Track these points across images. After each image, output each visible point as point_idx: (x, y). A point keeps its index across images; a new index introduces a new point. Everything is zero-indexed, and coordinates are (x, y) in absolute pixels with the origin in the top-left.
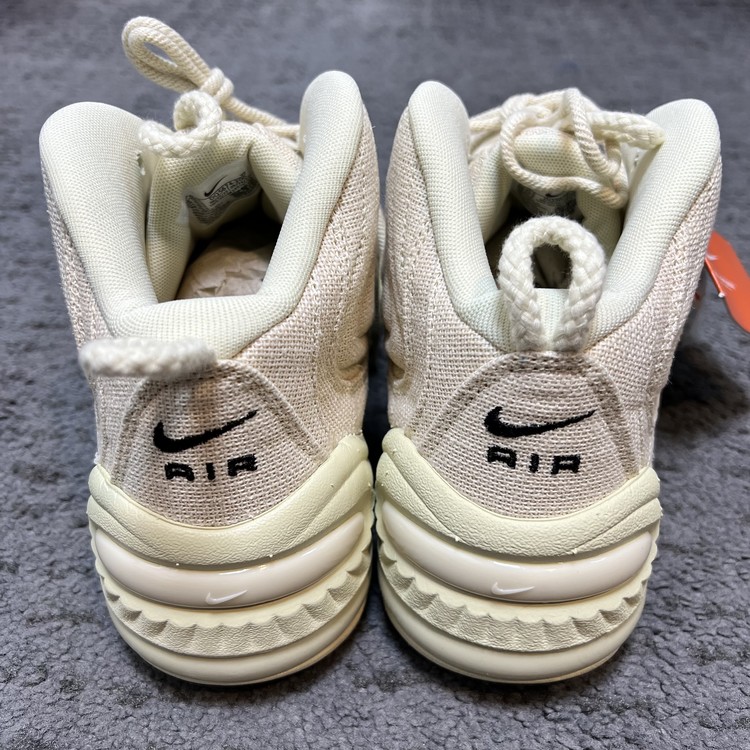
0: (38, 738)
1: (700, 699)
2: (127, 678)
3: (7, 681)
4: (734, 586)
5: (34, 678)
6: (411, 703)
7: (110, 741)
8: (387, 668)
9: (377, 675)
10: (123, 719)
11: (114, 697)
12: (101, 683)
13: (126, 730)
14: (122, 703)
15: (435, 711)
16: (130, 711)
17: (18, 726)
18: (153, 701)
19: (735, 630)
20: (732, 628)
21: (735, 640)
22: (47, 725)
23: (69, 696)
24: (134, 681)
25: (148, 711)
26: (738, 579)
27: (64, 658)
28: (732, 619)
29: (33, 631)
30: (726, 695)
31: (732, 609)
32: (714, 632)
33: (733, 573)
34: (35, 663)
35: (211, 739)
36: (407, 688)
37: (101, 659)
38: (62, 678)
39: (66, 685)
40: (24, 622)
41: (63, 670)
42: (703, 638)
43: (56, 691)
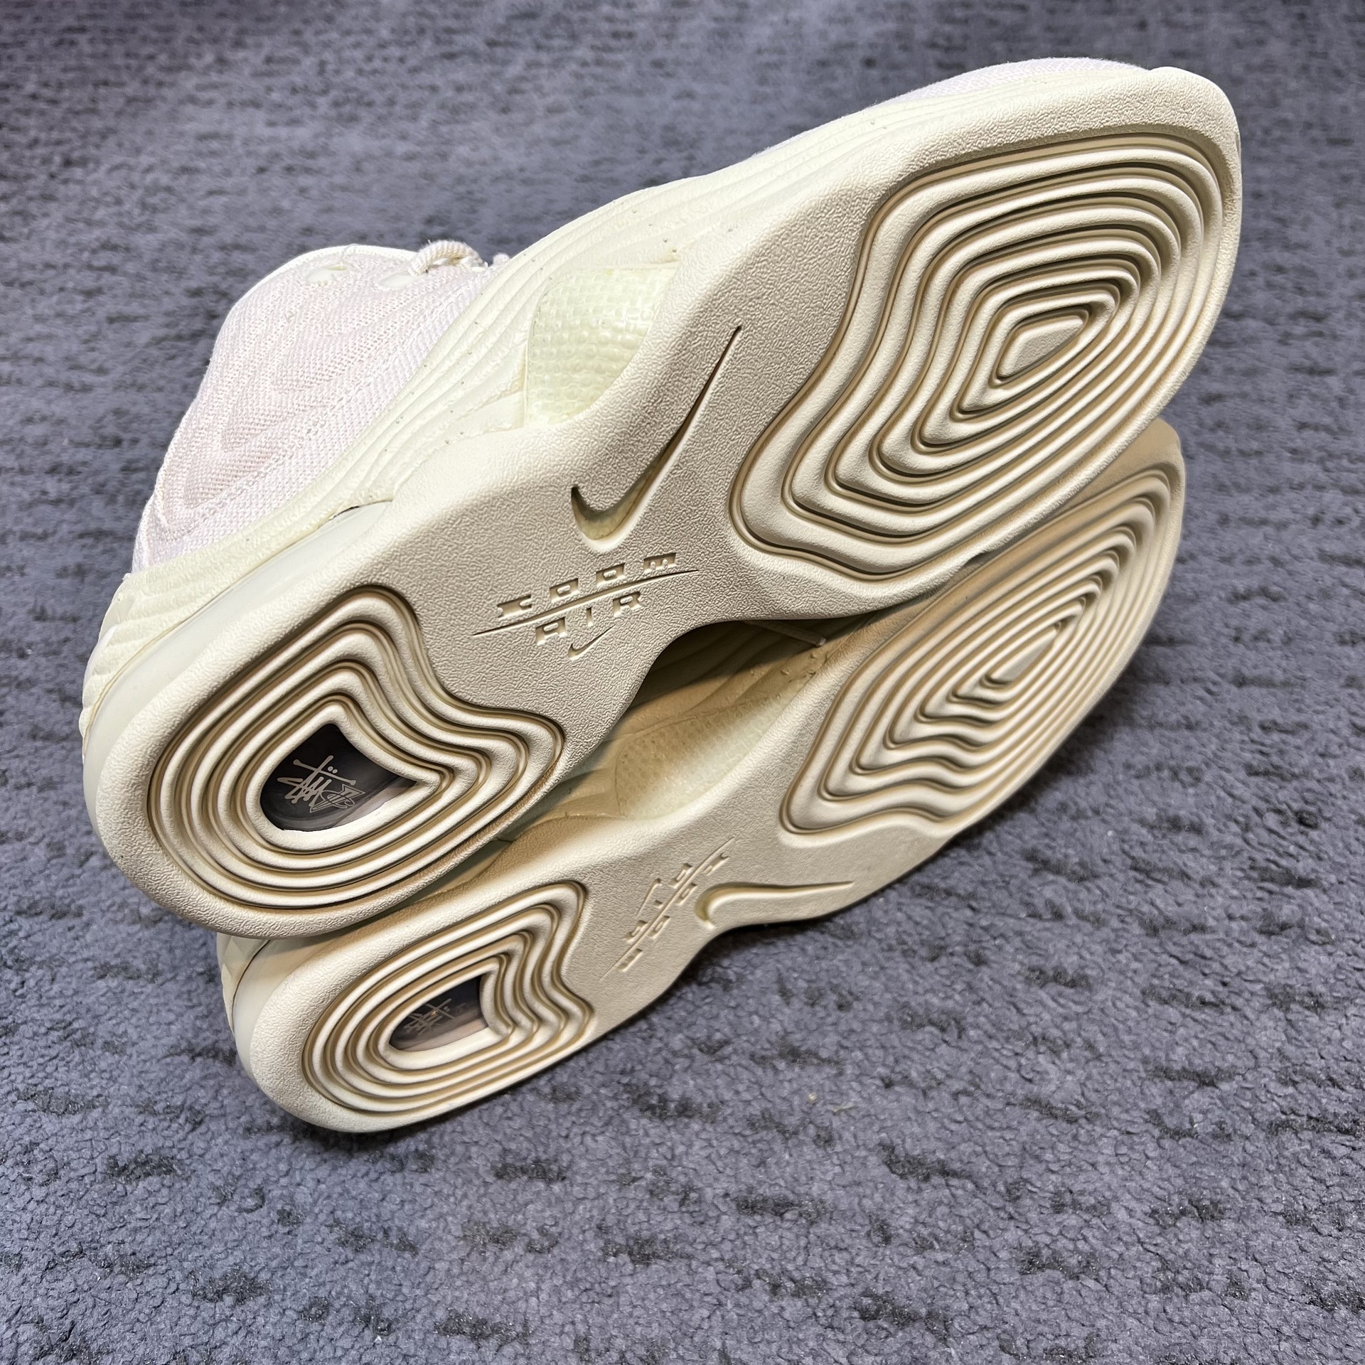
0: (252, 1275)
1: (1009, 1318)
2: (350, 1215)
3: (220, 1205)
4: (1105, 1169)
5: (250, 1203)
6: (664, 1283)
7: (328, 1287)
8: (645, 1234)
9: (631, 1242)
10: (343, 1264)
11: (333, 1237)
12: (322, 1217)
13: (344, 1279)
14: (343, 1244)
15: (688, 1295)
16: (351, 1256)
17: (231, 1260)
18: (377, 1246)
19: (1085, 1232)
20: (1081, 1228)
21: (1081, 1245)
22: (261, 1260)
23: (287, 1229)
24: (358, 1219)
25: (370, 1259)
26: (1113, 1160)
27: (283, 1181)
28: (1086, 1217)
29: (249, 1144)
30: (1044, 1316)
31: (1092, 1201)
32: (1055, 1231)
33: (1109, 1151)
34: (252, 1185)
35: (435, 1300)
36: (663, 1263)
37: (323, 1186)
38: (279, 1207)
39: (284, 1217)
40: (241, 1131)
41: (282, 1197)
42: (1038, 1238)
43: (273, 1222)
